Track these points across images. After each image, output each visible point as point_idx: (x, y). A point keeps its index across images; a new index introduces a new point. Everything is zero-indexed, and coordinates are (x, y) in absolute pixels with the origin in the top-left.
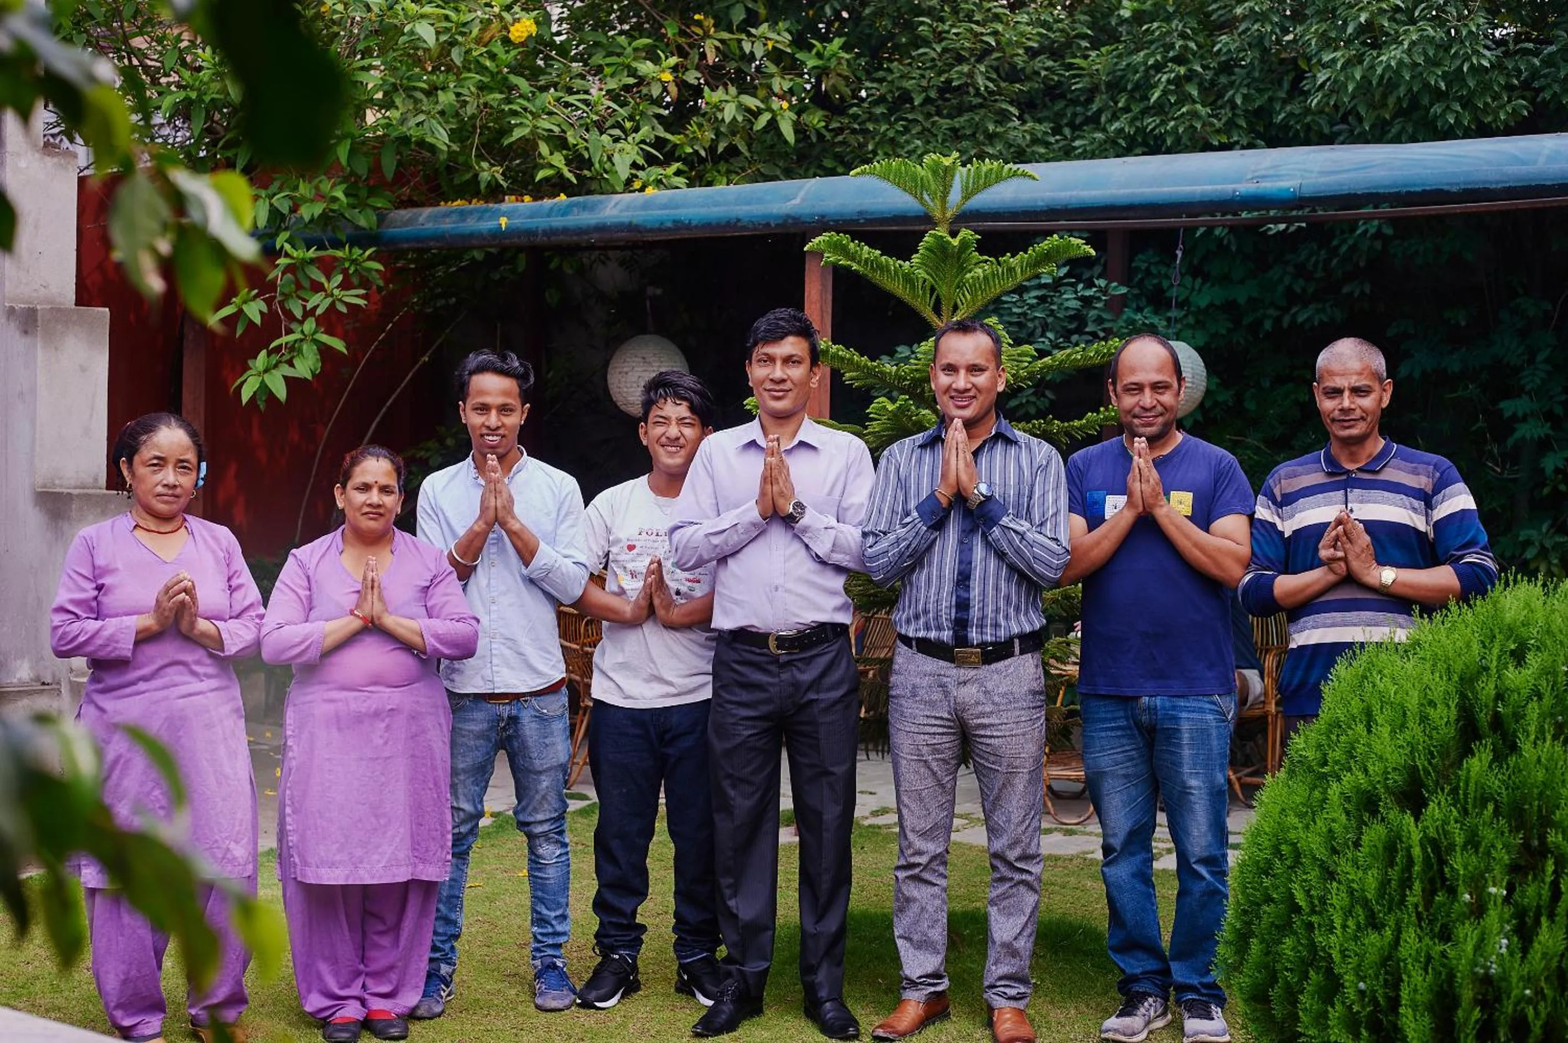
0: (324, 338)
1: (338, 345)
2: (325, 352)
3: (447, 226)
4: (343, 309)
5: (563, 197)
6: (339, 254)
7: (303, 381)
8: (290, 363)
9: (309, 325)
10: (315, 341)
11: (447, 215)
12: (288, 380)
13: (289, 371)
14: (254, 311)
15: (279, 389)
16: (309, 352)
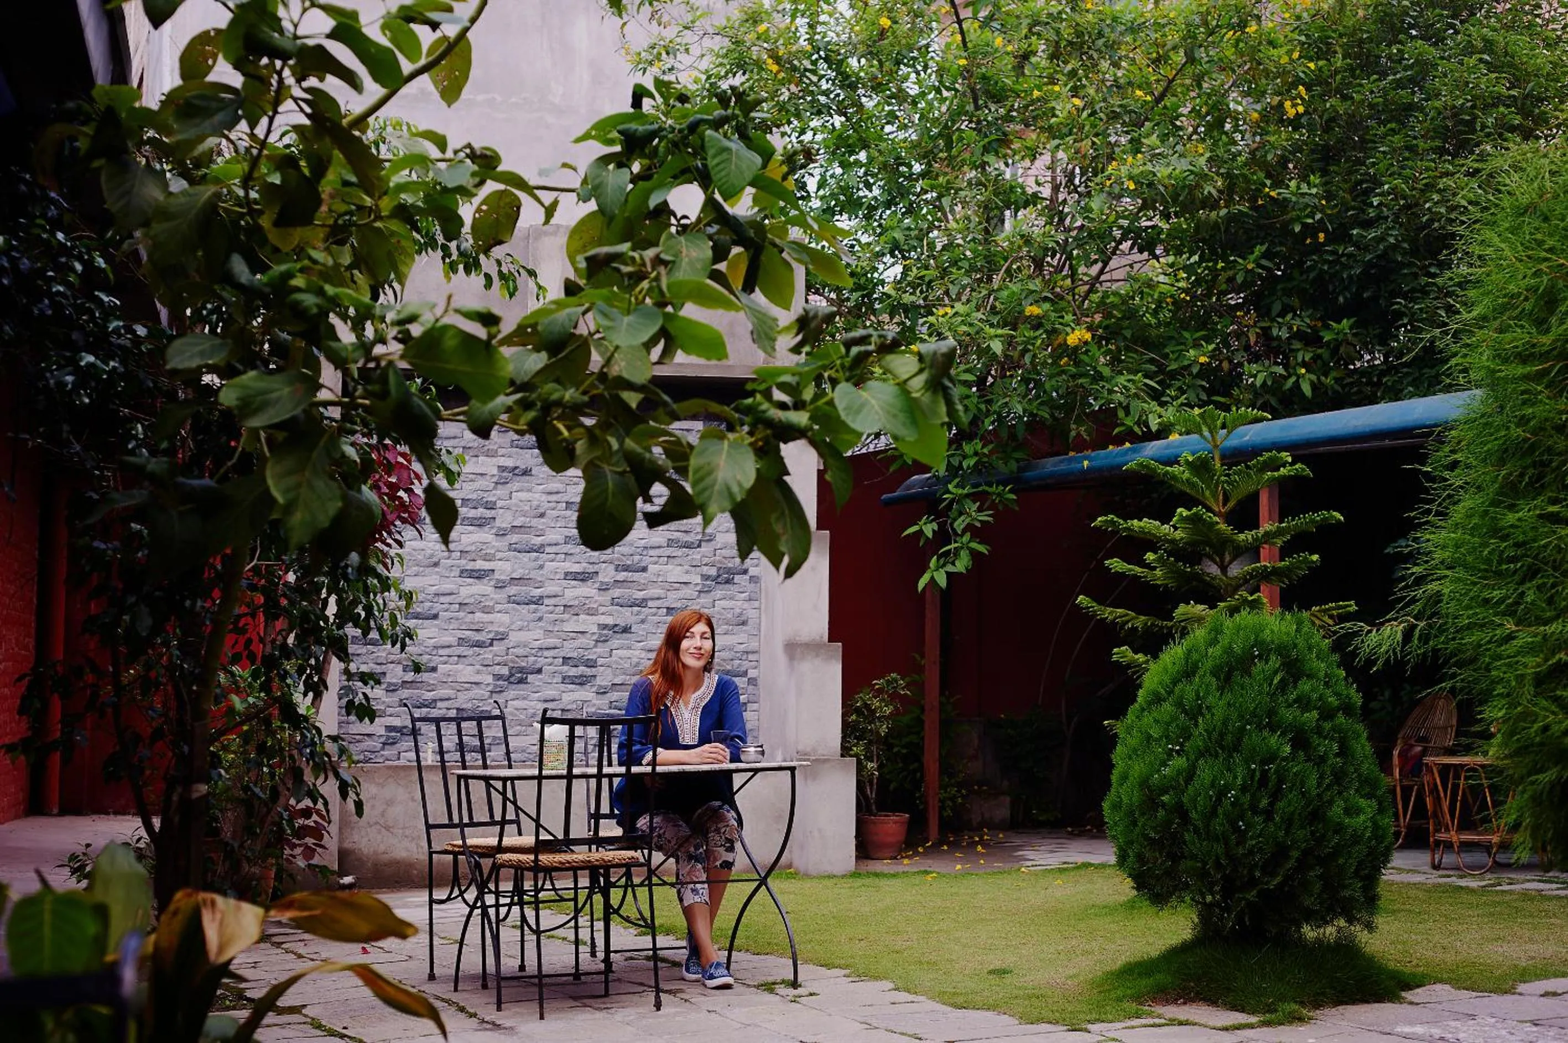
0: (974, 545)
1: (982, 549)
2: (974, 554)
3: (1063, 467)
4: (979, 525)
5: (1128, 445)
6: (989, 490)
7: (959, 574)
8: (953, 564)
9: (967, 537)
10: (968, 548)
11: (1061, 462)
12: (949, 574)
13: (950, 568)
14: (929, 529)
15: (942, 580)
16: (964, 555)
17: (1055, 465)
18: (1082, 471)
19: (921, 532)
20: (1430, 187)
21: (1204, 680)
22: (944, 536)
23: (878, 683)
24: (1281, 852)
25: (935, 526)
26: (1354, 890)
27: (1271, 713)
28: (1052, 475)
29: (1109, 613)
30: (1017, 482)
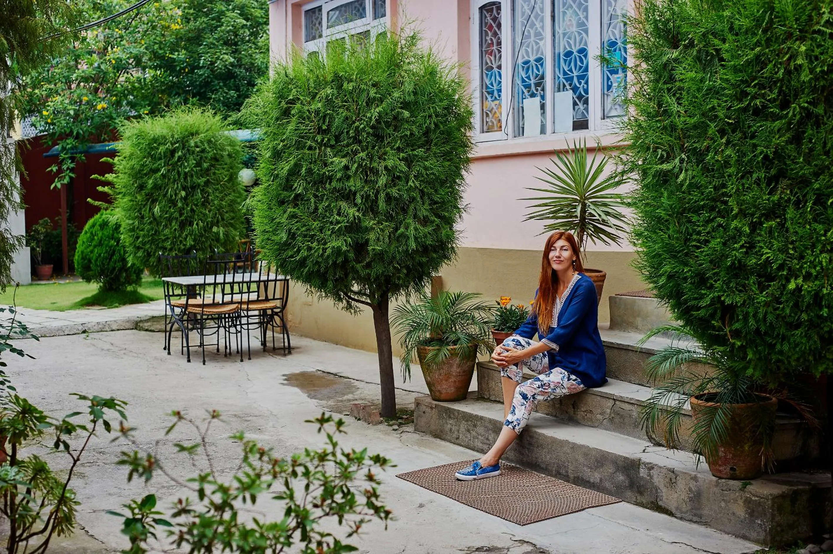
0: (71, 174)
2: (71, 178)
3: (101, 148)
6: (75, 156)
7: (64, 184)
9: (68, 171)
10: (69, 175)
13: (62, 182)
14: (55, 169)
15: (59, 186)
16: (67, 178)
17: (100, 147)
18: (106, 151)
19: (52, 170)
20: (218, 58)
21: (97, 227)
22: (60, 171)
23: (41, 222)
24: (114, 269)
25: (57, 168)
26: (134, 277)
27: (113, 235)
28: (97, 151)
29: (97, 203)
30: (86, 153)
